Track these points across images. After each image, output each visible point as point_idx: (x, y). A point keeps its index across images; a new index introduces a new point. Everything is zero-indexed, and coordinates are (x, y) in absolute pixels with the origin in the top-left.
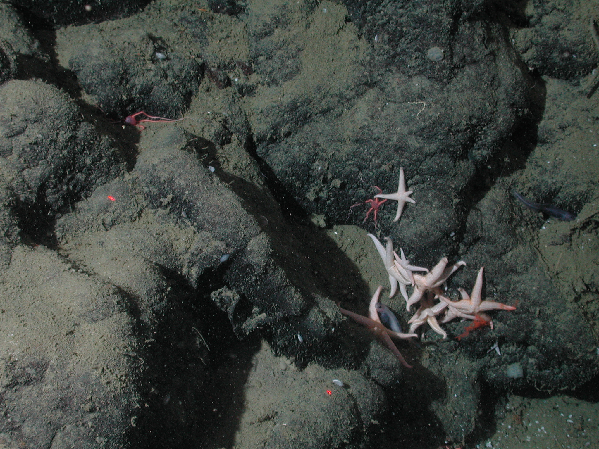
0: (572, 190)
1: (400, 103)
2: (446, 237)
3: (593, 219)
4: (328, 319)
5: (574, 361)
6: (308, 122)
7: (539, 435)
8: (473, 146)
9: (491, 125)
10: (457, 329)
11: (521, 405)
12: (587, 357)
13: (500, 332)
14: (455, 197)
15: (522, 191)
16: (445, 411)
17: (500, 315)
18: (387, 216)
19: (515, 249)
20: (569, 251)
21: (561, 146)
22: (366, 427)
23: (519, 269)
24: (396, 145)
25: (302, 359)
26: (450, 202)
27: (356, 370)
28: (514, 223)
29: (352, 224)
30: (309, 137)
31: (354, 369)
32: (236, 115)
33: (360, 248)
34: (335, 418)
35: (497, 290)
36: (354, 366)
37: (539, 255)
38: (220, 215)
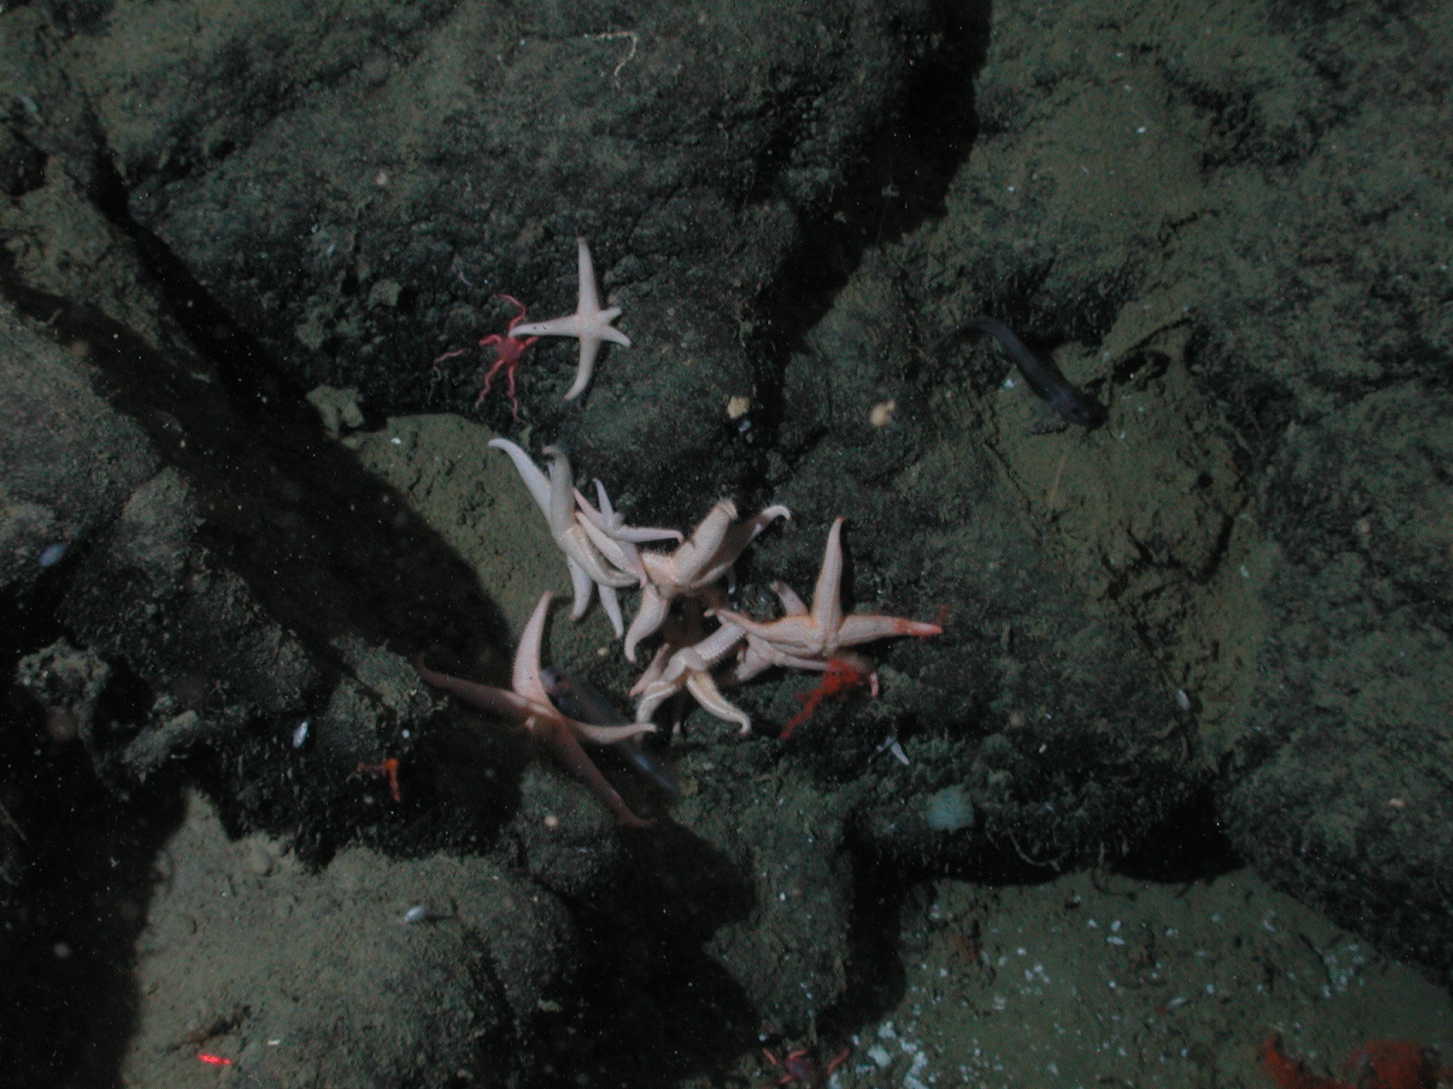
0: (1082, 266)
1: (558, 38)
2: (725, 438)
3: (1147, 349)
4: (390, 713)
5: (1116, 769)
6: (284, 109)
7: (1029, 990)
8: (787, 159)
9: (835, 91)
10: (776, 700)
11: (973, 905)
12: (1154, 755)
13: (899, 701)
14: (746, 316)
15: (939, 279)
16: (754, 945)
17: (897, 652)
18: (548, 383)
19: (929, 456)
20: (1084, 447)
21: (1044, 139)
22: (522, 1023)
23: (944, 515)
24: (558, 170)
25: (318, 836)
26: (731, 331)
27: (482, 854)
28: (923, 377)
29: (444, 411)
30: (290, 156)
31: (476, 853)
32: (52, 97)
33: (473, 483)
34: (428, 1008)
35: (883, 580)
36: (476, 845)
37: (999, 465)
38: (28, 423)
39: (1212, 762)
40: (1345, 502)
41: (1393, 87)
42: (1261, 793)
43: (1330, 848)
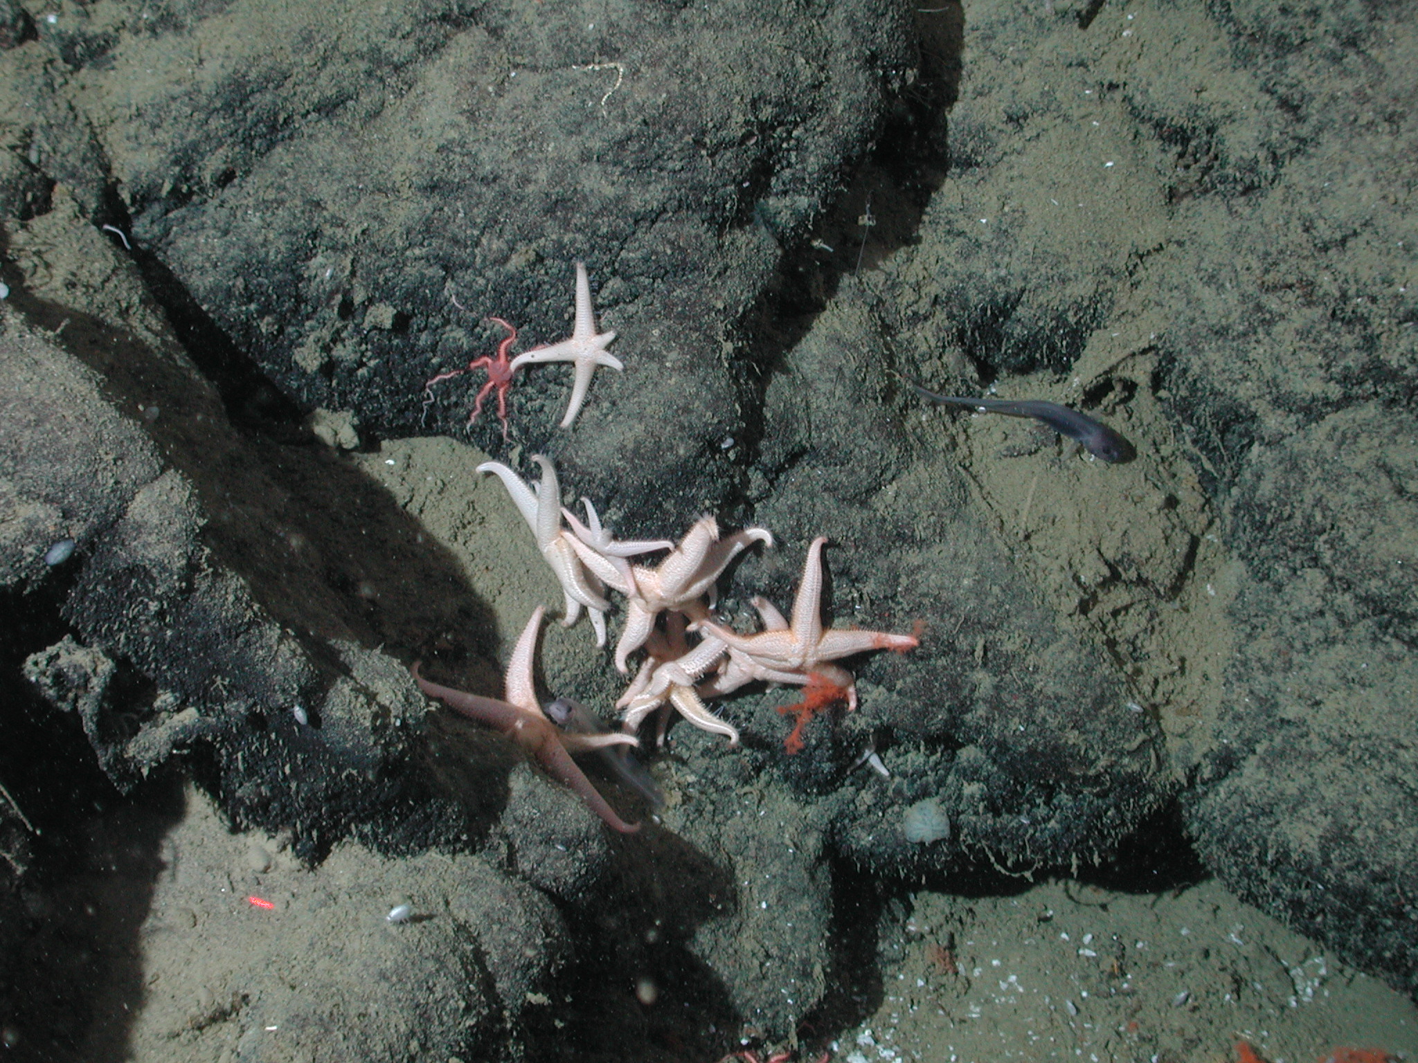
0: (1052, 295)
1: (550, 69)
2: (708, 454)
3: (1115, 375)
4: (384, 712)
5: (1086, 780)
6: (283, 139)
7: (1003, 999)
8: (768, 187)
9: (815, 121)
10: (757, 715)
11: (948, 919)
12: (1124, 766)
13: (877, 714)
14: (728, 336)
15: (915, 308)
16: (736, 952)
17: (874, 666)
18: (537, 403)
19: (905, 475)
20: (1055, 469)
21: (1015, 172)
22: (512, 1015)
23: (920, 533)
24: (547, 195)
25: (315, 834)
26: (714, 351)
27: (473, 852)
28: (899, 400)
29: (436, 434)
30: (288, 185)
31: (467, 852)
32: (59, 126)
33: (464, 503)
34: (421, 997)
35: (861, 596)
36: (466, 844)
37: (973, 486)
38: (37, 425)
39: (1180, 774)
40: (1308, 520)
41: (1352, 118)
42: (1228, 804)
43: (1295, 856)
